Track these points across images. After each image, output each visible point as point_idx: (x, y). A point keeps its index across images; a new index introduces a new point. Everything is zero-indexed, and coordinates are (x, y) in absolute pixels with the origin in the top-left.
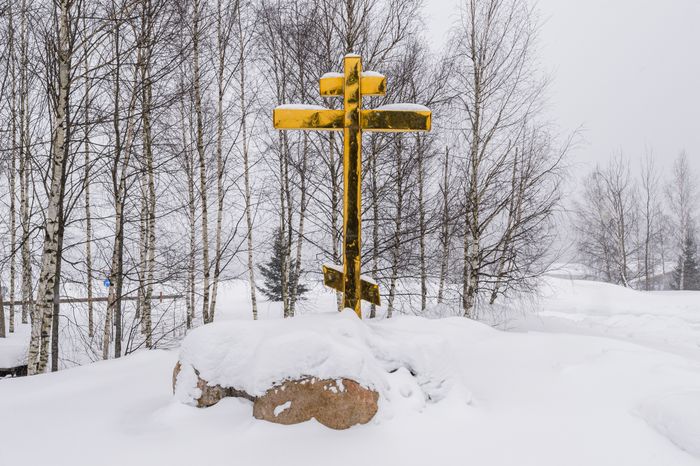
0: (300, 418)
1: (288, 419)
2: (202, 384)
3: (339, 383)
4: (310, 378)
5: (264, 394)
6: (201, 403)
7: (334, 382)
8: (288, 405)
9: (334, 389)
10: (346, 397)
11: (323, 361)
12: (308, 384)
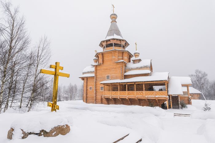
0: (58, 135)
1: (56, 135)
2: (24, 133)
3: (65, 126)
4: (59, 126)
5: (49, 131)
6: (23, 138)
7: (64, 126)
8: (55, 132)
9: (64, 127)
10: (66, 128)
11: (62, 122)
12: (59, 127)
